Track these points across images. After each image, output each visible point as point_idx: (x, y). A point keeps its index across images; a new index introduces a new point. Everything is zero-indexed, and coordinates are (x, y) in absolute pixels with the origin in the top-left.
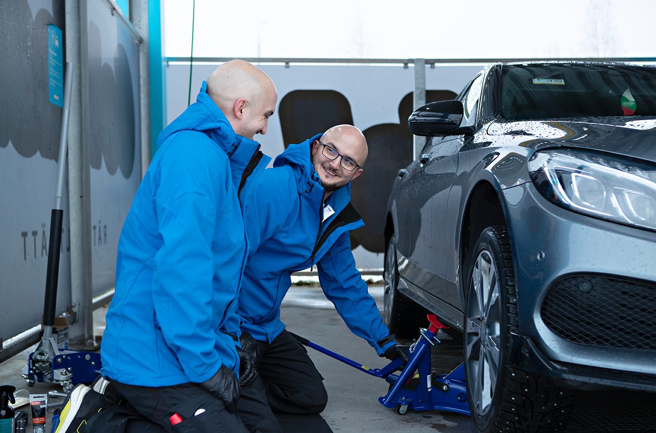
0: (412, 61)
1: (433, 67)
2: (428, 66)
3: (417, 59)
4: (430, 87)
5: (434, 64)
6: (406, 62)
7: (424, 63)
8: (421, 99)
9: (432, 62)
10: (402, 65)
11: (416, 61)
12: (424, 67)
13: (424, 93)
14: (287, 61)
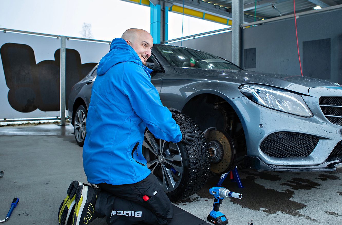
0: (60, 36)
1: (68, 40)
2: (67, 39)
3: (62, 36)
4: (68, 47)
5: (69, 38)
6: (58, 37)
7: (65, 38)
8: (64, 51)
9: (68, 38)
10: (56, 38)
11: (62, 37)
12: (65, 40)
13: (65, 49)
14: (5, 30)
